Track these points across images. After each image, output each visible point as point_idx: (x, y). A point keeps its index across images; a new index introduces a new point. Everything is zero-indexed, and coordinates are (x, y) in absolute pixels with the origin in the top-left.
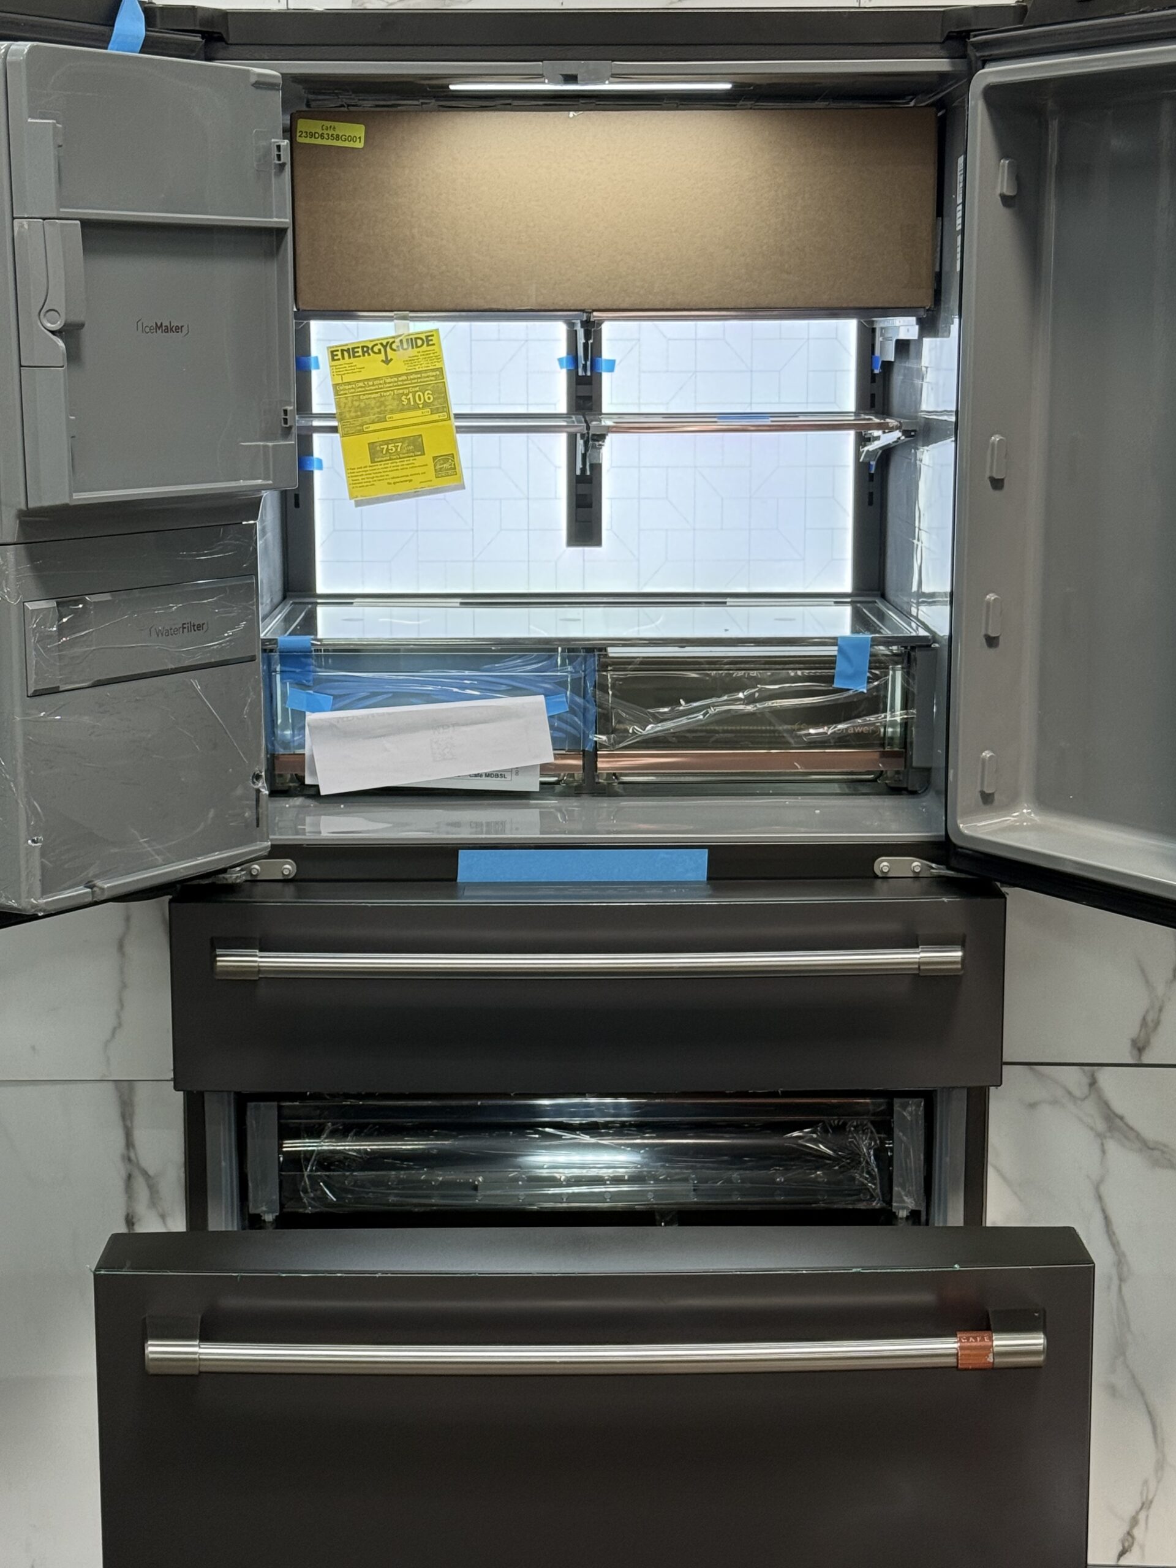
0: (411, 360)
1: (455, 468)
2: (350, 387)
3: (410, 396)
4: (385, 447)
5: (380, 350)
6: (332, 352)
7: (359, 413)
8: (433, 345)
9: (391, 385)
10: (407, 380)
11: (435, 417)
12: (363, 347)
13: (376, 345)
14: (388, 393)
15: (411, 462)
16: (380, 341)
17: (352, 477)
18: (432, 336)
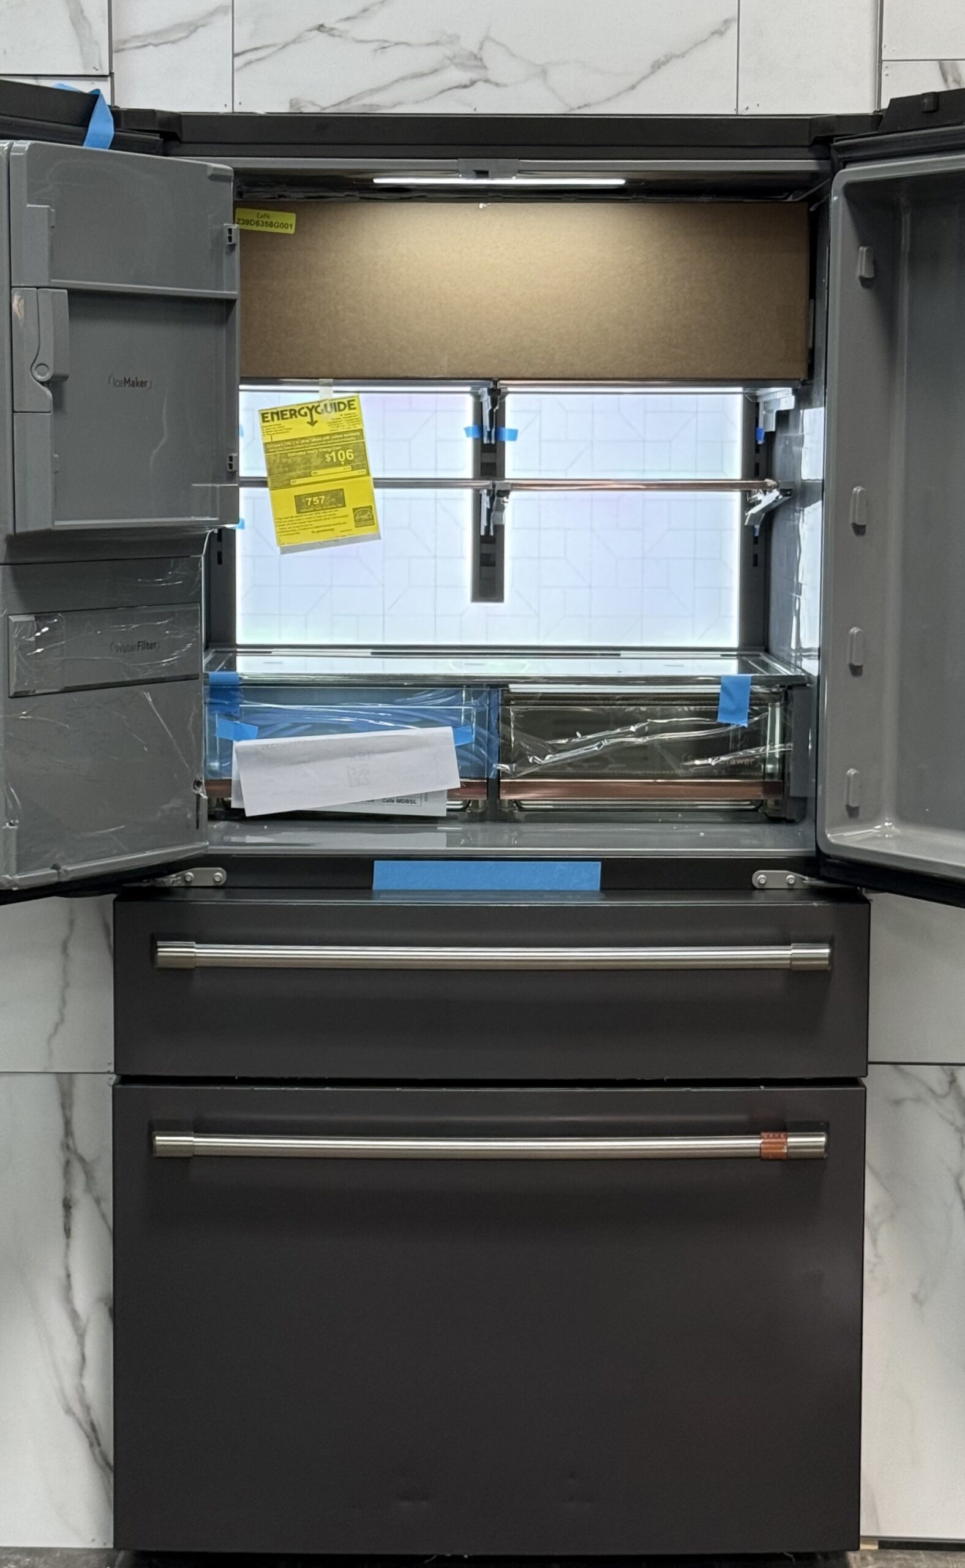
0: (334, 422)
1: (373, 519)
2: (279, 445)
3: (333, 454)
4: (310, 499)
5: (306, 413)
6: (263, 415)
7: (286, 469)
8: (355, 408)
9: (316, 444)
10: (331, 440)
11: (356, 473)
12: (291, 410)
13: (303, 408)
14: (312, 452)
15: (333, 513)
16: (306, 405)
17: (279, 526)
18: (353, 400)
